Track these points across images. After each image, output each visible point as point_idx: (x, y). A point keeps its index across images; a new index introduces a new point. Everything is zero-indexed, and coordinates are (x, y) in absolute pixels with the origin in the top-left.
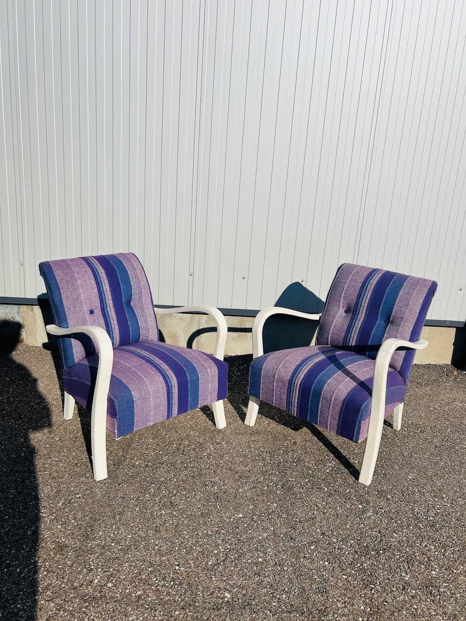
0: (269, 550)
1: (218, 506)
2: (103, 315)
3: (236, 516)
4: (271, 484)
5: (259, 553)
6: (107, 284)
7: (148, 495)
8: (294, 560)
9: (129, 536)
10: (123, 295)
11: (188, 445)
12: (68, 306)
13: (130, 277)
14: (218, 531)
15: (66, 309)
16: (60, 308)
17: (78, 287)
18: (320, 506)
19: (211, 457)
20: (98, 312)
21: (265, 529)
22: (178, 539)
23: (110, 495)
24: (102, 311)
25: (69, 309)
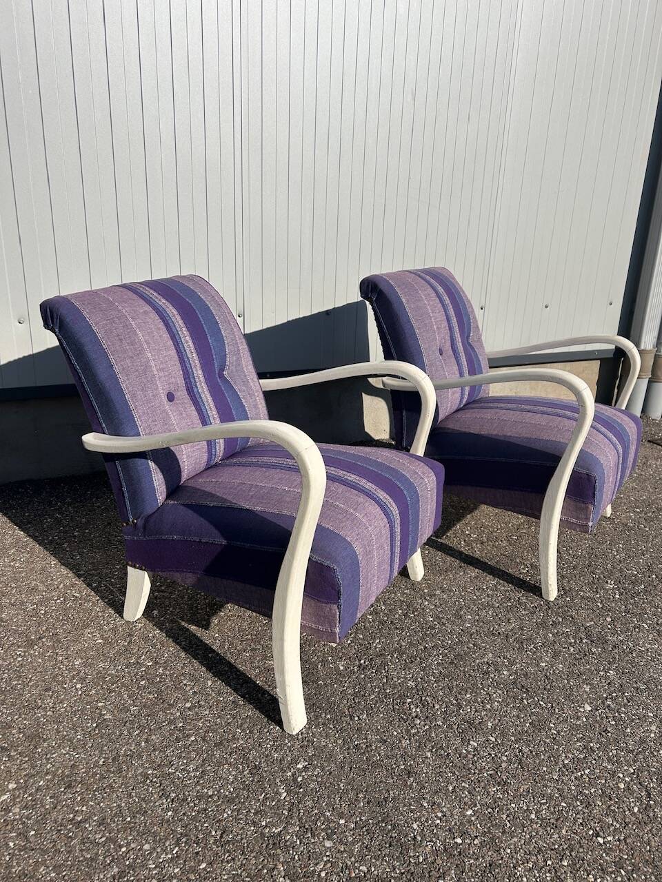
1: (541, 703)
2: (192, 400)
3: (582, 710)
4: (573, 641)
7: (418, 721)
9: (469, 813)
10: (214, 357)
12: (130, 389)
13: (219, 322)
15: (127, 397)
20: (182, 394)
21: (644, 719)
22: (546, 786)
23: (356, 743)
24: (189, 394)
25: (134, 396)
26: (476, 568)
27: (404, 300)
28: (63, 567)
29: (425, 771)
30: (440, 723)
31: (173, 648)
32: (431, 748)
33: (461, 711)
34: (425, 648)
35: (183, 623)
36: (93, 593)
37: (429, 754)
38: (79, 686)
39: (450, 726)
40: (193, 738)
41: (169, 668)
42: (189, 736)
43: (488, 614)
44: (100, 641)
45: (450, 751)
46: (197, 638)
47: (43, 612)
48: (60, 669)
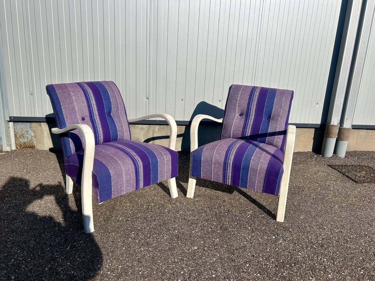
0: (219, 269)
1: (180, 243)
2: (91, 120)
3: (193, 248)
4: (213, 227)
5: (212, 271)
6: (93, 100)
7: (130, 239)
8: (236, 274)
9: (120, 267)
10: (105, 108)
11: (154, 206)
12: (66, 114)
13: (110, 96)
14: (182, 259)
15: (65, 117)
16: (60, 116)
17: (73, 101)
18: (248, 238)
19: (171, 212)
20: (88, 118)
21: (214, 256)
22: (154, 266)
25: (67, 116)
29: (118, 253)
30: (137, 241)
32: (126, 247)
33: (148, 239)
34: (155, 219)
39: (139, 243)
43: (189, 213)
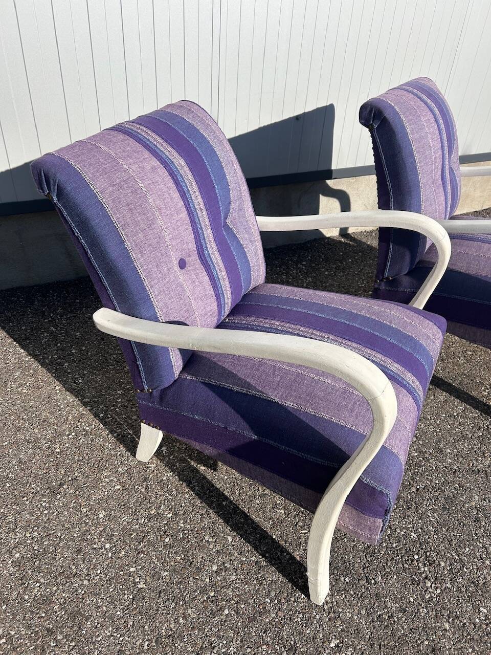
2: (204, 264)
10: (221, 208)
12: (145, 267)
16: (127, 275)
17: (153, 214)
20: (194, 260)
23: (379, 613)
24: (200, 257)
25: (149, 274)
26: (443, 390)
27: (408, 131)
28: (68, 393)
29: (447, 647)
30: (449, 585)
31: (188, 495)
32: (447, 618)
33: (465, 570)
34: (418, 490)
35: (192, 463)
36: (101, 426)
37: (447, 626)
38: (107, 546)
39: (459, 589)
40: (226, 612)
41: (188, 521)
42: (222, 609)
43: (463, 446)
44: (118, 487)
45: (465, 621)
46: (209, 482)
47: (58, 450)
48: (86, 524)
